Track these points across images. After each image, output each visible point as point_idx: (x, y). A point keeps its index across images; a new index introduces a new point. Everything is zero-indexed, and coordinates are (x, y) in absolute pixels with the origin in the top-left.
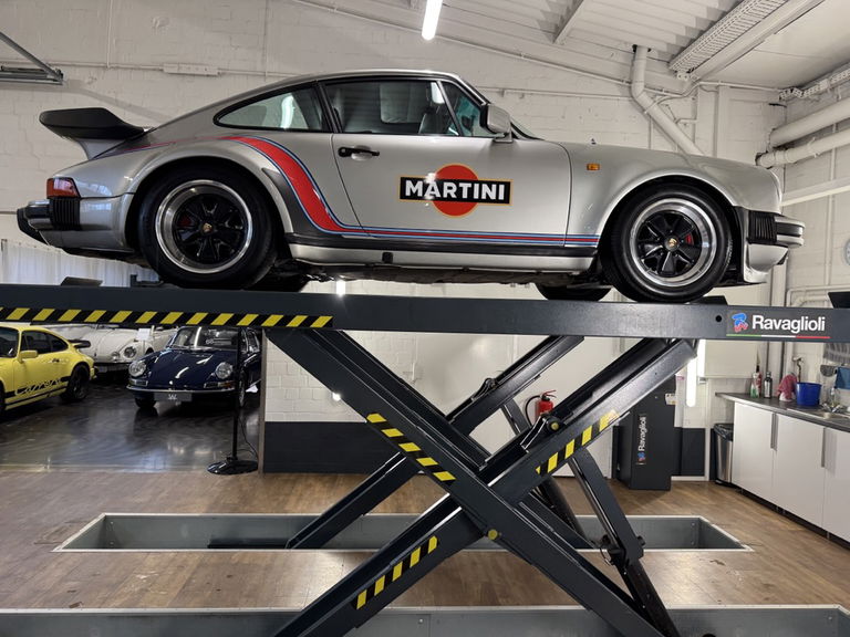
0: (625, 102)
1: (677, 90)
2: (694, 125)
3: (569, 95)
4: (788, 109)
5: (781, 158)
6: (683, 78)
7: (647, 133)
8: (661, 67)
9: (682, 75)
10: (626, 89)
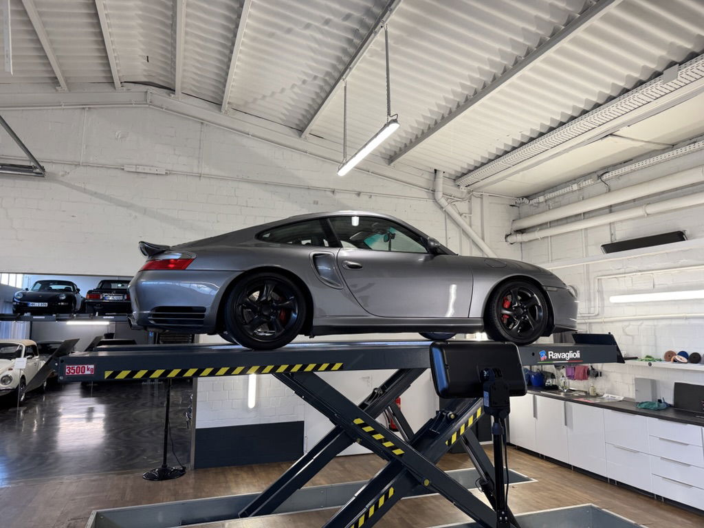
0: (431, 202)
1: (459, 196)
2: (470, 217)
3: (398, 197)
4: (520, 209)
5: (519, 238)
6: (463, 190)
7: (444, 221)
8: (451, 183)
9: (463, 189)
10: (431, 195)
